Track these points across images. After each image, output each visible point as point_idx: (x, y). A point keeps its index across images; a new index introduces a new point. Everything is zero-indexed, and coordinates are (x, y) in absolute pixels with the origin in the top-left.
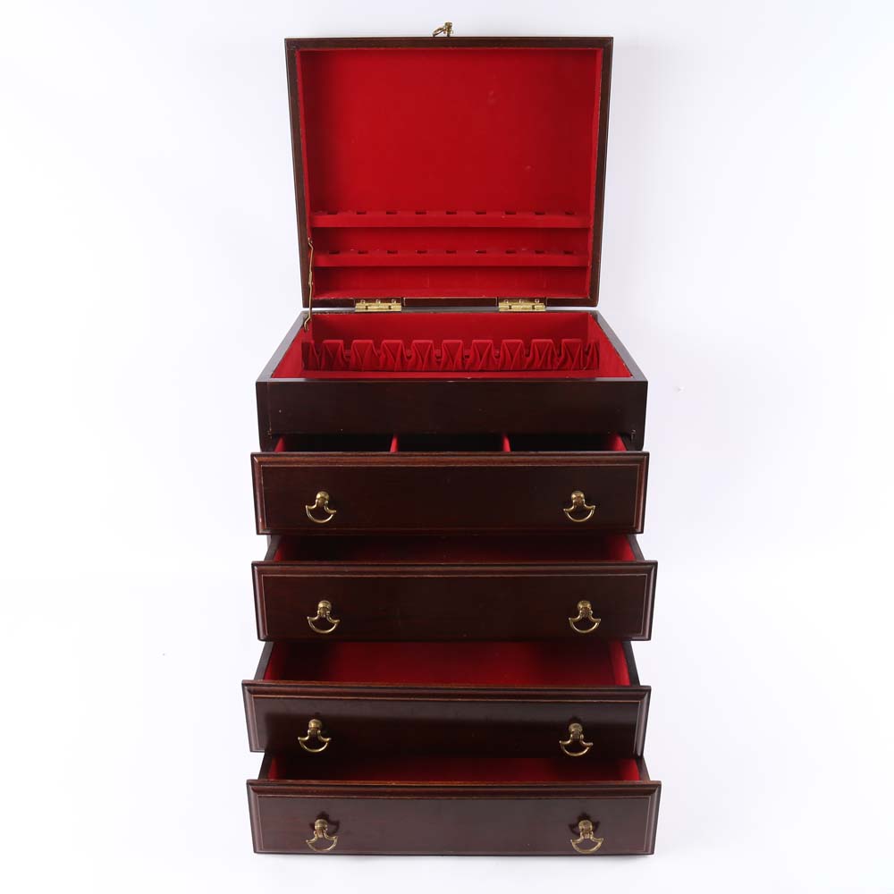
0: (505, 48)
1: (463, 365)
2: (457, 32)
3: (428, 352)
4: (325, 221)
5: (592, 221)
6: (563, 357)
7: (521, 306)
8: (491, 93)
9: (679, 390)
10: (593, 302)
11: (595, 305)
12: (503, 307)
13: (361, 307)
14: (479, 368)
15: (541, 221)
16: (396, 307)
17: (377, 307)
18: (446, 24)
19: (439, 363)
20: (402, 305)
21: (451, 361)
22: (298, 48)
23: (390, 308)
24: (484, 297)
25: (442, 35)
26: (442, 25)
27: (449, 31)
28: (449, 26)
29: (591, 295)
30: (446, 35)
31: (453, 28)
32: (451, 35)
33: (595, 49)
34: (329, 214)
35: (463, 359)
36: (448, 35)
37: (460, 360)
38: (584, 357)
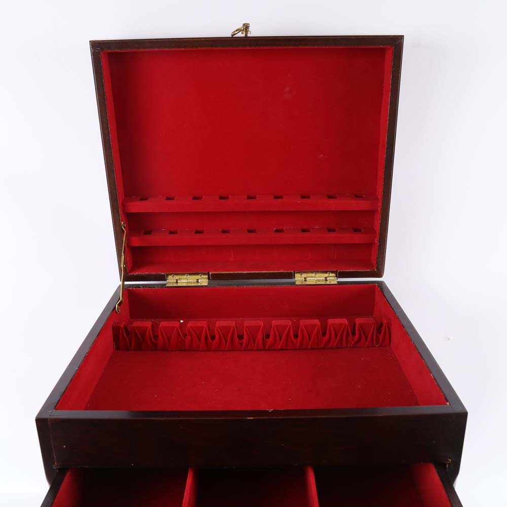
0: (300, 47)
1: (264, 345)
2: (254, 32)
3: (230, 333)
4: (136, 207)
5: (380, 204)
6: (357, 336)
7: (314, 278)
8: (287, 89)
9: (449, 339)
10: (379, 274)
11: (380, 276)
12: (299, 279)
13: (171, 281)
14: (279, 347)
15: (334, 205)
16: (203, 281)
17: (186, 280)
18: (244, 25)
19: (241, 344)
20: (209, 279)
21: (252, 341)
22: (102, 49)
23: (198, 282)
24: (281, 271)
25: (240, 35)
26: (240, 26)
27: (247, 32)
28: (246, 27)
29: (377, 268)
30: (244, 35)
31: (250, 29)
32: (249, 35)
33: (385, 46)
34: (140, 200)
35: (263, 339)
36: (246, 35)
37: (261, 340)
38: (376, 335)
